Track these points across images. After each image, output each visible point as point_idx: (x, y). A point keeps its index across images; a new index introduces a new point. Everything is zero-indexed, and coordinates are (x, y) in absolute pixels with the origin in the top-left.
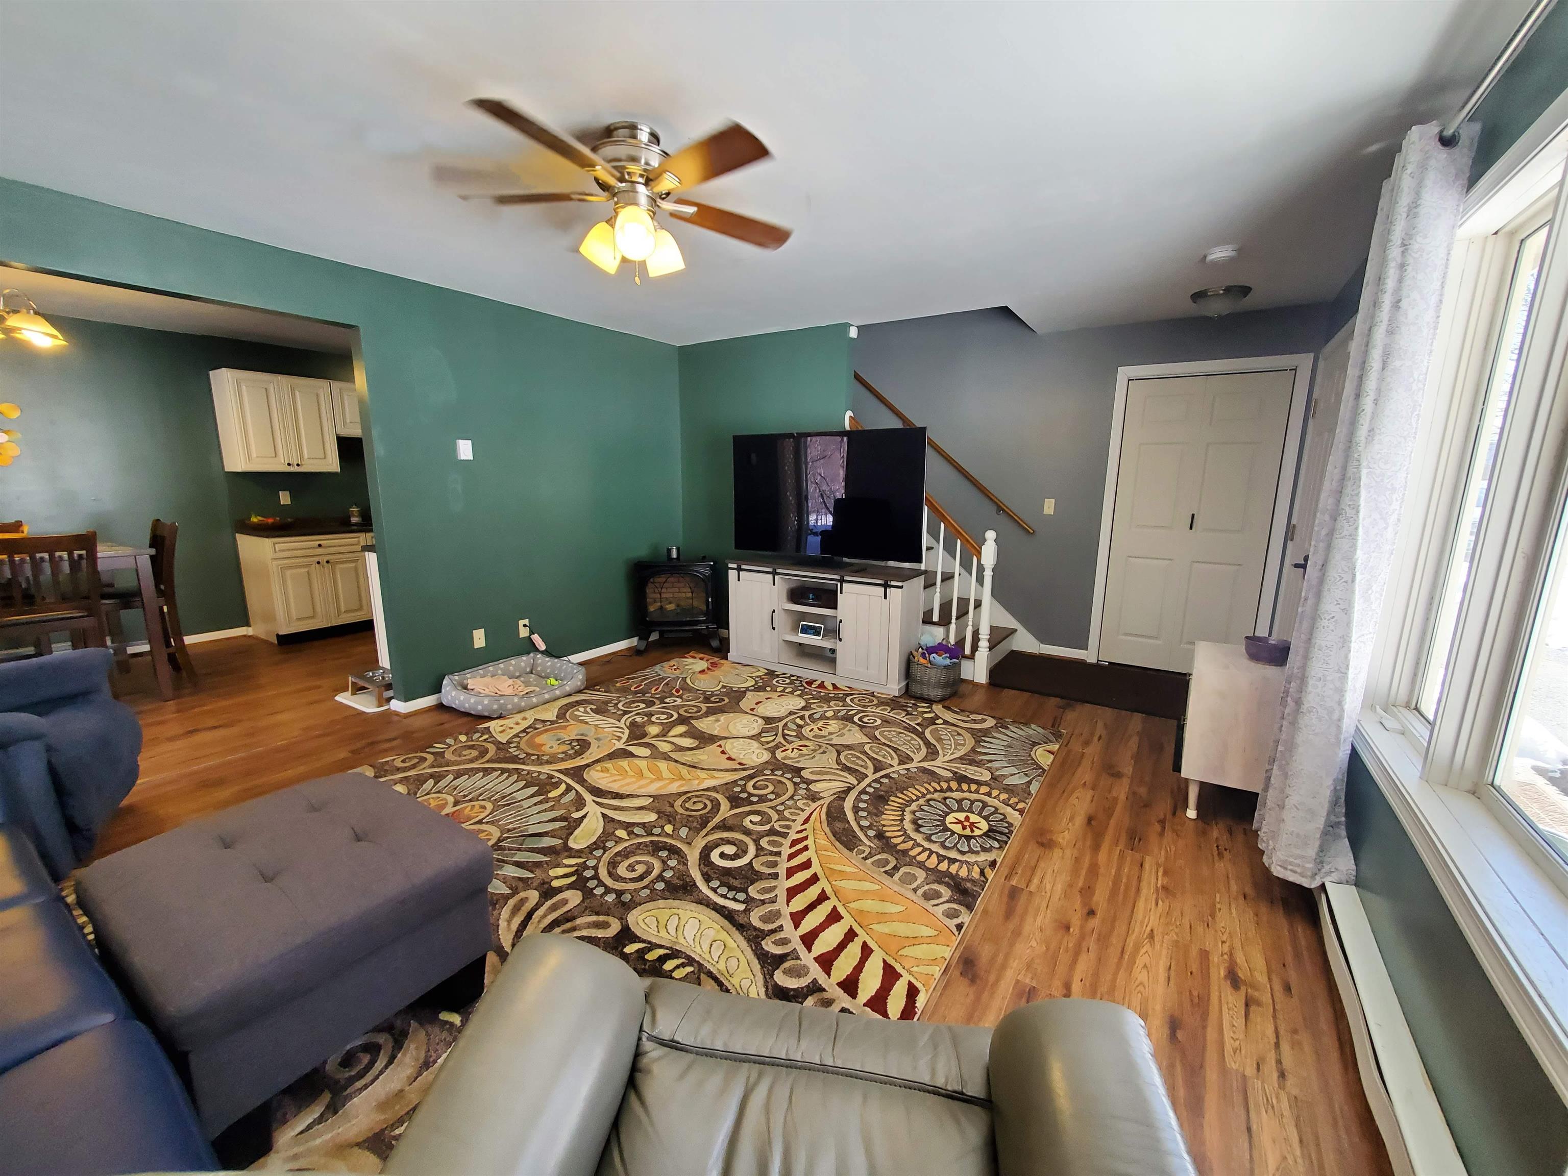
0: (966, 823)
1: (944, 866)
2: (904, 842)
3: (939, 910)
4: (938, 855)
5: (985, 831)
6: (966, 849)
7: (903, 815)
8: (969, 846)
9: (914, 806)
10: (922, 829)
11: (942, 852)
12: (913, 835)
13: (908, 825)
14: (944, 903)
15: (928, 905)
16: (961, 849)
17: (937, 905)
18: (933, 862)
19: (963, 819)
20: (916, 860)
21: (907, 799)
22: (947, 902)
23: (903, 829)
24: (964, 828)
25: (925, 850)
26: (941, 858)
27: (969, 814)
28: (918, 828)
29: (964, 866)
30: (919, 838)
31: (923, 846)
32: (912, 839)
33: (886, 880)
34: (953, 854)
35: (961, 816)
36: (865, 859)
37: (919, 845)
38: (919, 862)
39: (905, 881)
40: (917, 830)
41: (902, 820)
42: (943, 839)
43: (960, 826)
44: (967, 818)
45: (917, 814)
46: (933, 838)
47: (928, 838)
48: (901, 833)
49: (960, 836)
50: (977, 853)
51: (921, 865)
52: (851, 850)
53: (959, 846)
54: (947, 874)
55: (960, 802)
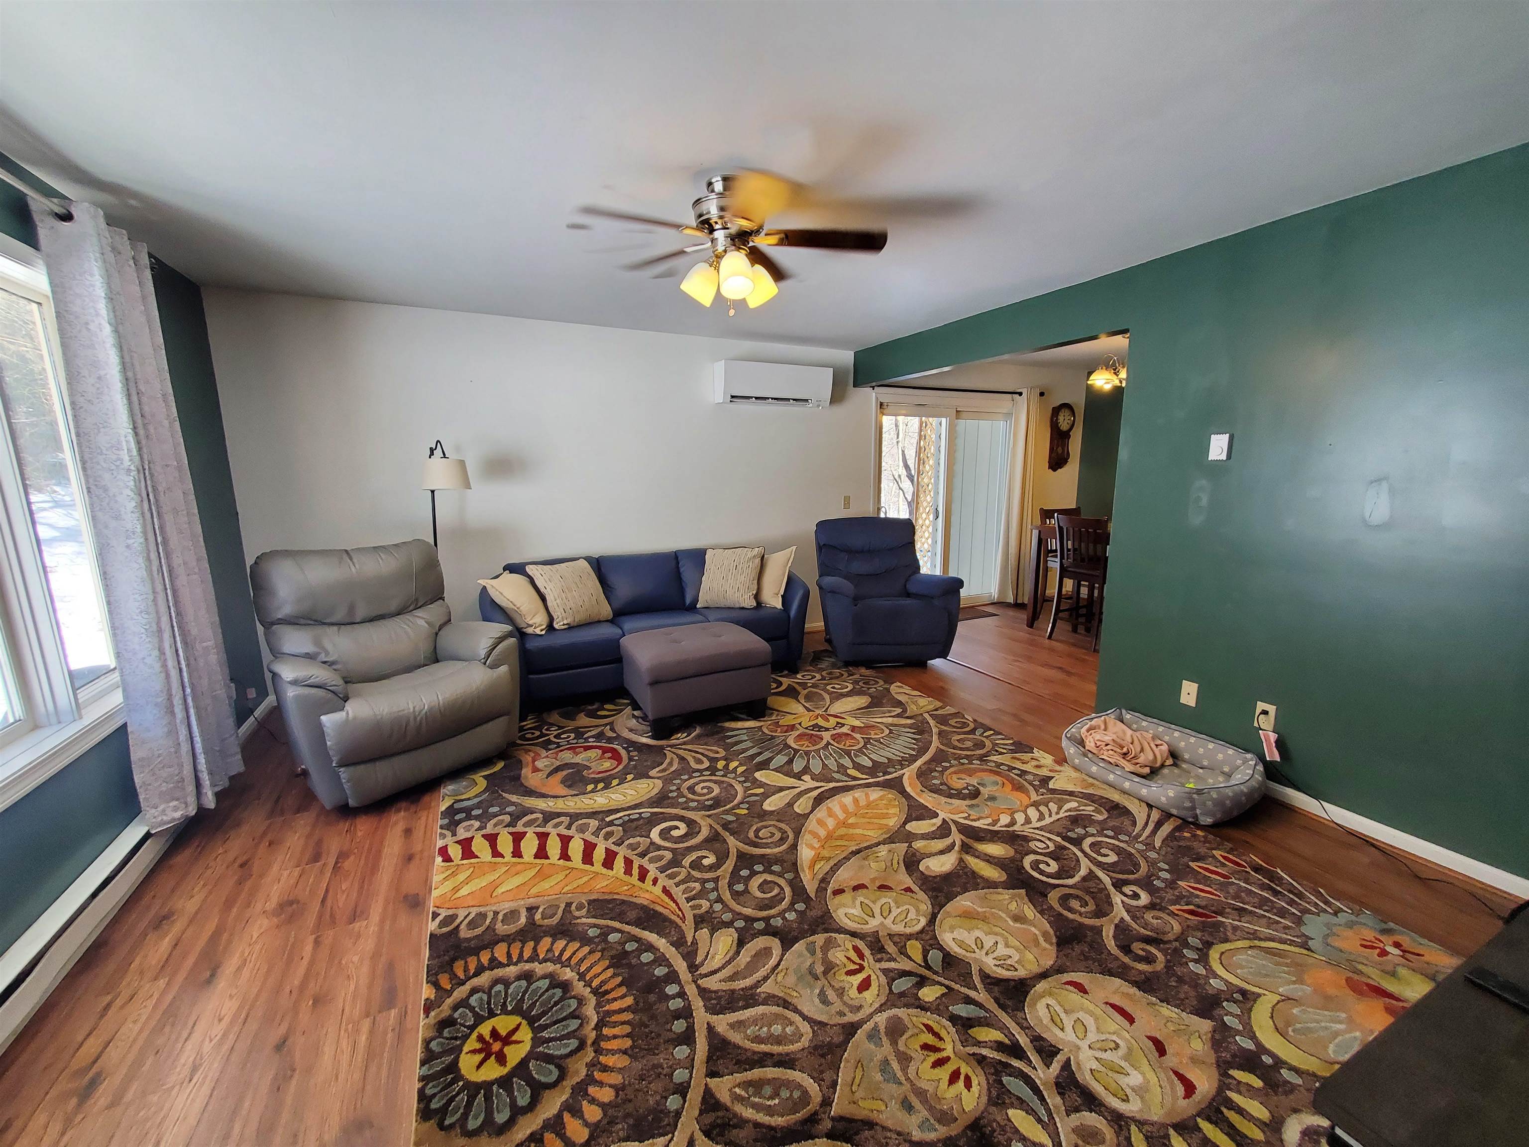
0: (496, 1046)
1: (485, 957)
2: (550, 950)
3: (462, 914)
4: (501, 965)
5: (463, 1056)
6: (473, 1001)
7: (588, 984)
8: (472, 1009)
9: (591, 1013)
10: (547, 982)
11: (499, 972)
12: (550, 967)
13: (568, 974)
14: (461, 923)
15: (474, 911)
16: (479, 994)
17: (466, 917)
18: (500, 951)
19: (506, 1050)
20: (520, 941)
21: (614, 1018)
22: (458, 926)
23: (567, 964)
24: (494, 1033)
25: (520, 958)
26: (494, 964)
27: (504, 1071)
28: (556, 983)
29: (462, 977)
30: (539, 969)
31: (527, 961)
32: (545, 960)
33: (531, 901)
34: (484, 979)
35: (515, 1054)
36: (569, 905)
37: (531, 960)
38: (514, 940)
39: (512, 915)
40: (550, 976)
41: (582, 976)
42: (510, 991)
43: (503, 1033)
44: (501, 1059)
45: (574, 1004)
46: (524, 983)
47: (528, 976)
48: (564, 958)
49: (492, 1014)
50: (455, 1008)
51: (508, 939)
52: (590, 902)
53: (485, 997)
54: (476, 952)
55: (538, 1090)
